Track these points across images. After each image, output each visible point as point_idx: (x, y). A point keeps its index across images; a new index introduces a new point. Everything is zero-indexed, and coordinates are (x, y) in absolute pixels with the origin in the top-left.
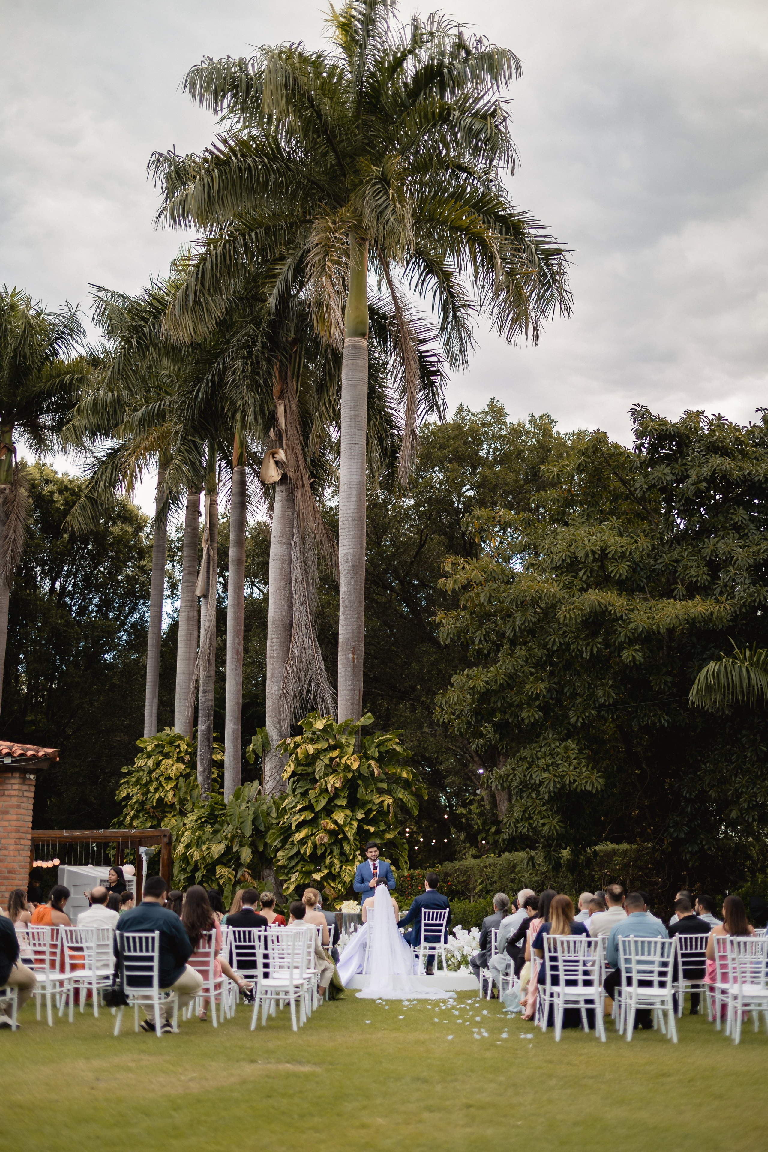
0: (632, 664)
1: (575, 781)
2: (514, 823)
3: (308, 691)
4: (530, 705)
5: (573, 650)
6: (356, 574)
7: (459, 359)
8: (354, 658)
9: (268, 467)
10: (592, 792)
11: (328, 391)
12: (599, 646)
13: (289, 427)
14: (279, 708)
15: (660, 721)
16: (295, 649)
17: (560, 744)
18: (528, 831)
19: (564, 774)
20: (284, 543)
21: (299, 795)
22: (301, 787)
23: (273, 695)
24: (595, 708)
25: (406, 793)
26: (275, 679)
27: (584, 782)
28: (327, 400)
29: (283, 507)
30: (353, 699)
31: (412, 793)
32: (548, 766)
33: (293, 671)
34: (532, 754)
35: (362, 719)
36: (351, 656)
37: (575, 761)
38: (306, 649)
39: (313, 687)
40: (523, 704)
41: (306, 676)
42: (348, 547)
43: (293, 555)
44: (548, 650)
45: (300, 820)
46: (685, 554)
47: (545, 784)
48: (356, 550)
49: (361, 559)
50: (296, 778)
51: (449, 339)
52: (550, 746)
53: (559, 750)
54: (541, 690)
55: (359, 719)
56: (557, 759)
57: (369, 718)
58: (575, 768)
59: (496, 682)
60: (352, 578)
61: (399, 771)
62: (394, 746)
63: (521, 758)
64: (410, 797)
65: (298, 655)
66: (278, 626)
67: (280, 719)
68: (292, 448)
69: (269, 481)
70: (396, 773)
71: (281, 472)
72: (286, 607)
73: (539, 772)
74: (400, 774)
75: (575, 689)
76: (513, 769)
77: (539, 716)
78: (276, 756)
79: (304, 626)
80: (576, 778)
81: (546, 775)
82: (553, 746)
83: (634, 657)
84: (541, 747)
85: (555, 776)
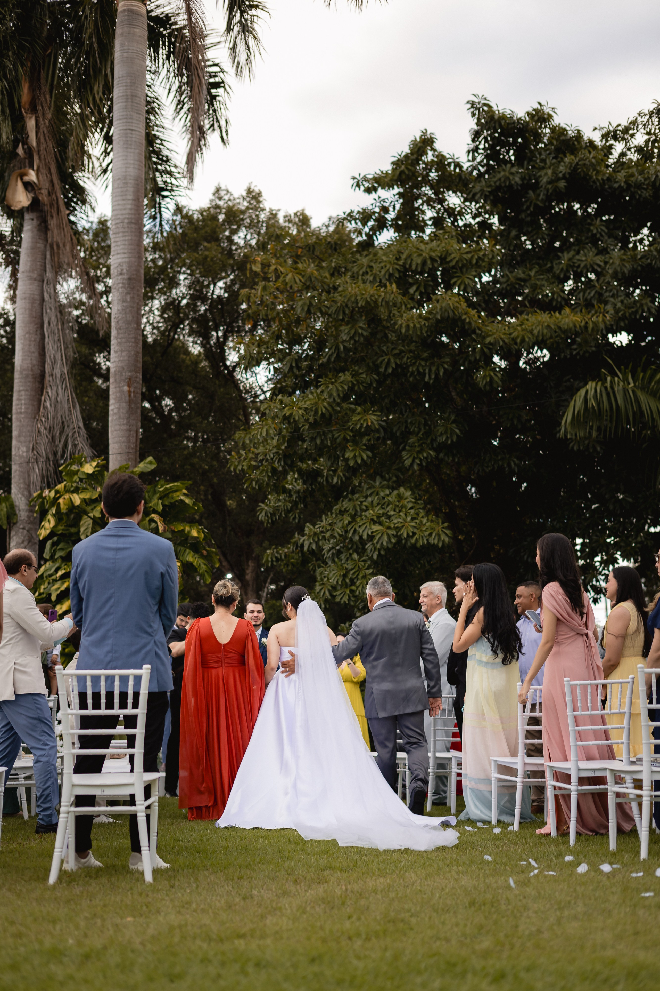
0: (488, 388)
1: (414, 534)
2: (329, 590)
3: (64, 452)
4: (356, 443)
5: (412, 373)
6: (133, 288)
7: (246, 72)
8: (129, 392)
9: (15, 190)
10: (437, 546)
11: (92, 89)
12: (446, 366)
13: (42, 140)
14: (28, 472)
15: (509, 465)
16: (48, 404)
17: (390, 493)
18: (349, 599)
19: (400, 525)
20: (35, 279)
21: (60, 561)
22: (62, 549)
23: (20, 457)
24: (432, 449)
25: (197, 556)
26: (23, 439)
27: (427, 533)
28: (91, 99)
29: (33, 238)
30: (129, 441)
31: (202, 556)
32: (378, 517)
33: (46, 429)
34: (355, 507)
35: (141, 465)
36: (126, 388)
37: (412, 511)
38: (61, 402)
39: (70, 447)
40: (348, 441)
41: (61, 433)
42: (123, 256)
43: (45, 294)
44: (378, 374)
45: (63, 588)
46: (532, 273)
47: (377, 538)
48: (133, 259)
49: (138, 271)
50: (55, 539)
51: (235, 44)
52: (378, 494)
53: (390, 498)
54: (372, 423)
55: (136, 466)
56: (388, 509)
57: (151, 463)
58: (413, 519)
59: (316, 412)
60: (127, 293)
61: (187, 529)
62: (182, 498)
63: (340, 511)
64: (201, 561)
65: (51, 410)
66: (27, 376)
67: (29, 486)
68: (46, 165)
69: (17, 207)
70: (183, 530)
71: (31, 196)
72: (36, 354)
73: (368, 524)
74: (189, 532)
75: (406, 427)
76: (330, 524)
77: (368, 456)
78: (24, 528)
79: (59, 375)
80: (415, 531)
81: (376, 528)
82: (382, 494)
83: (491, 378)
84: (366, 497)
85: (389, 528)
